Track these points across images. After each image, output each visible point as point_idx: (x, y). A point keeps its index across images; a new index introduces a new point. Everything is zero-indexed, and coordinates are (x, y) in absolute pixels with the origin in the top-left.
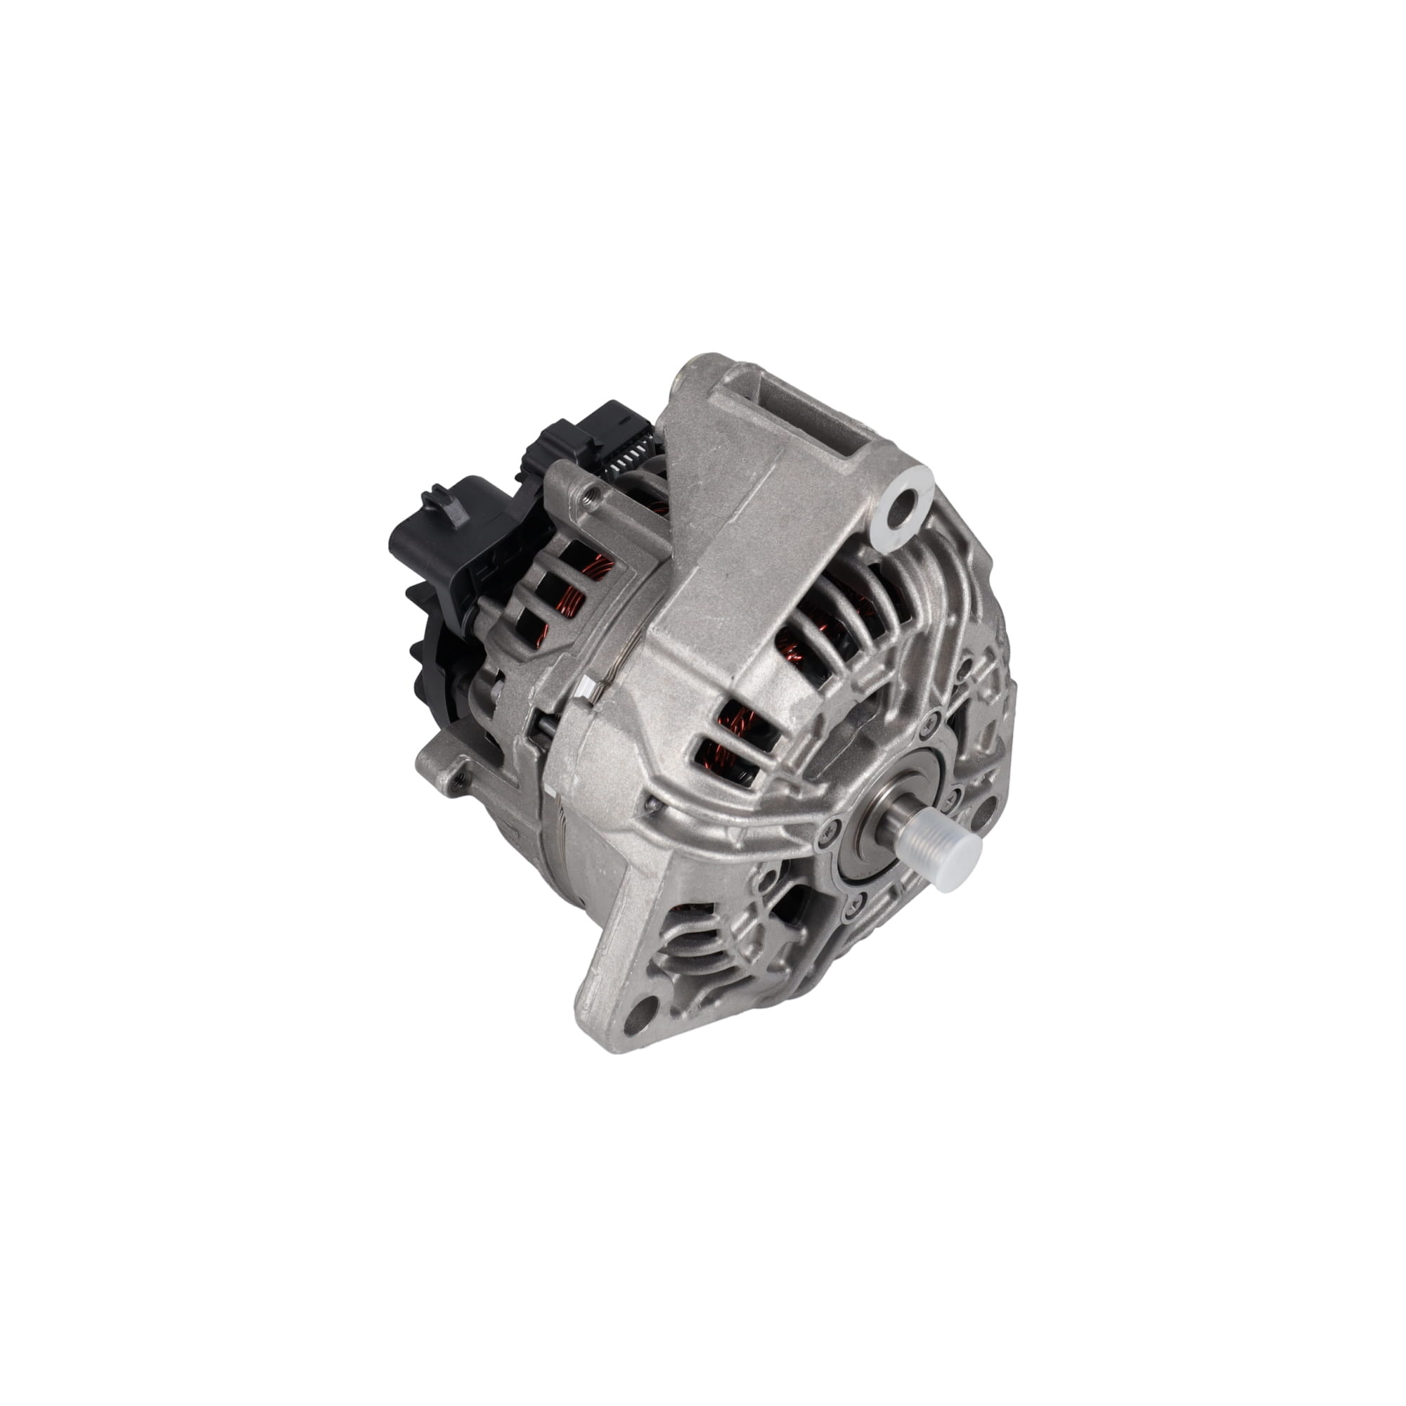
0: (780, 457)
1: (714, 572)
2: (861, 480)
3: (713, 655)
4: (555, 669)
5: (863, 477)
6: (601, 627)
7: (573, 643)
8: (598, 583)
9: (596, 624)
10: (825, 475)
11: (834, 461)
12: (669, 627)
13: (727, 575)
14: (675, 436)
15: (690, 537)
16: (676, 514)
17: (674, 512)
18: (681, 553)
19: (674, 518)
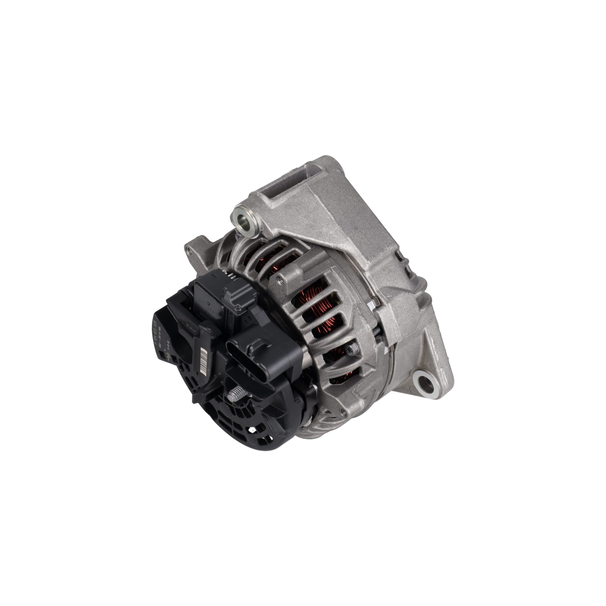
0: (313, 191)
1: (353, 232)
3: (386, 245)
4: (363, 314)
7: (354, 303)
8: (330, 285)
12: (370, 256)
14: (284, 226)
15: (334, 236)
16: (320, 239)
17: (318, 239)
18: (339, 242)
19: (321, 240)
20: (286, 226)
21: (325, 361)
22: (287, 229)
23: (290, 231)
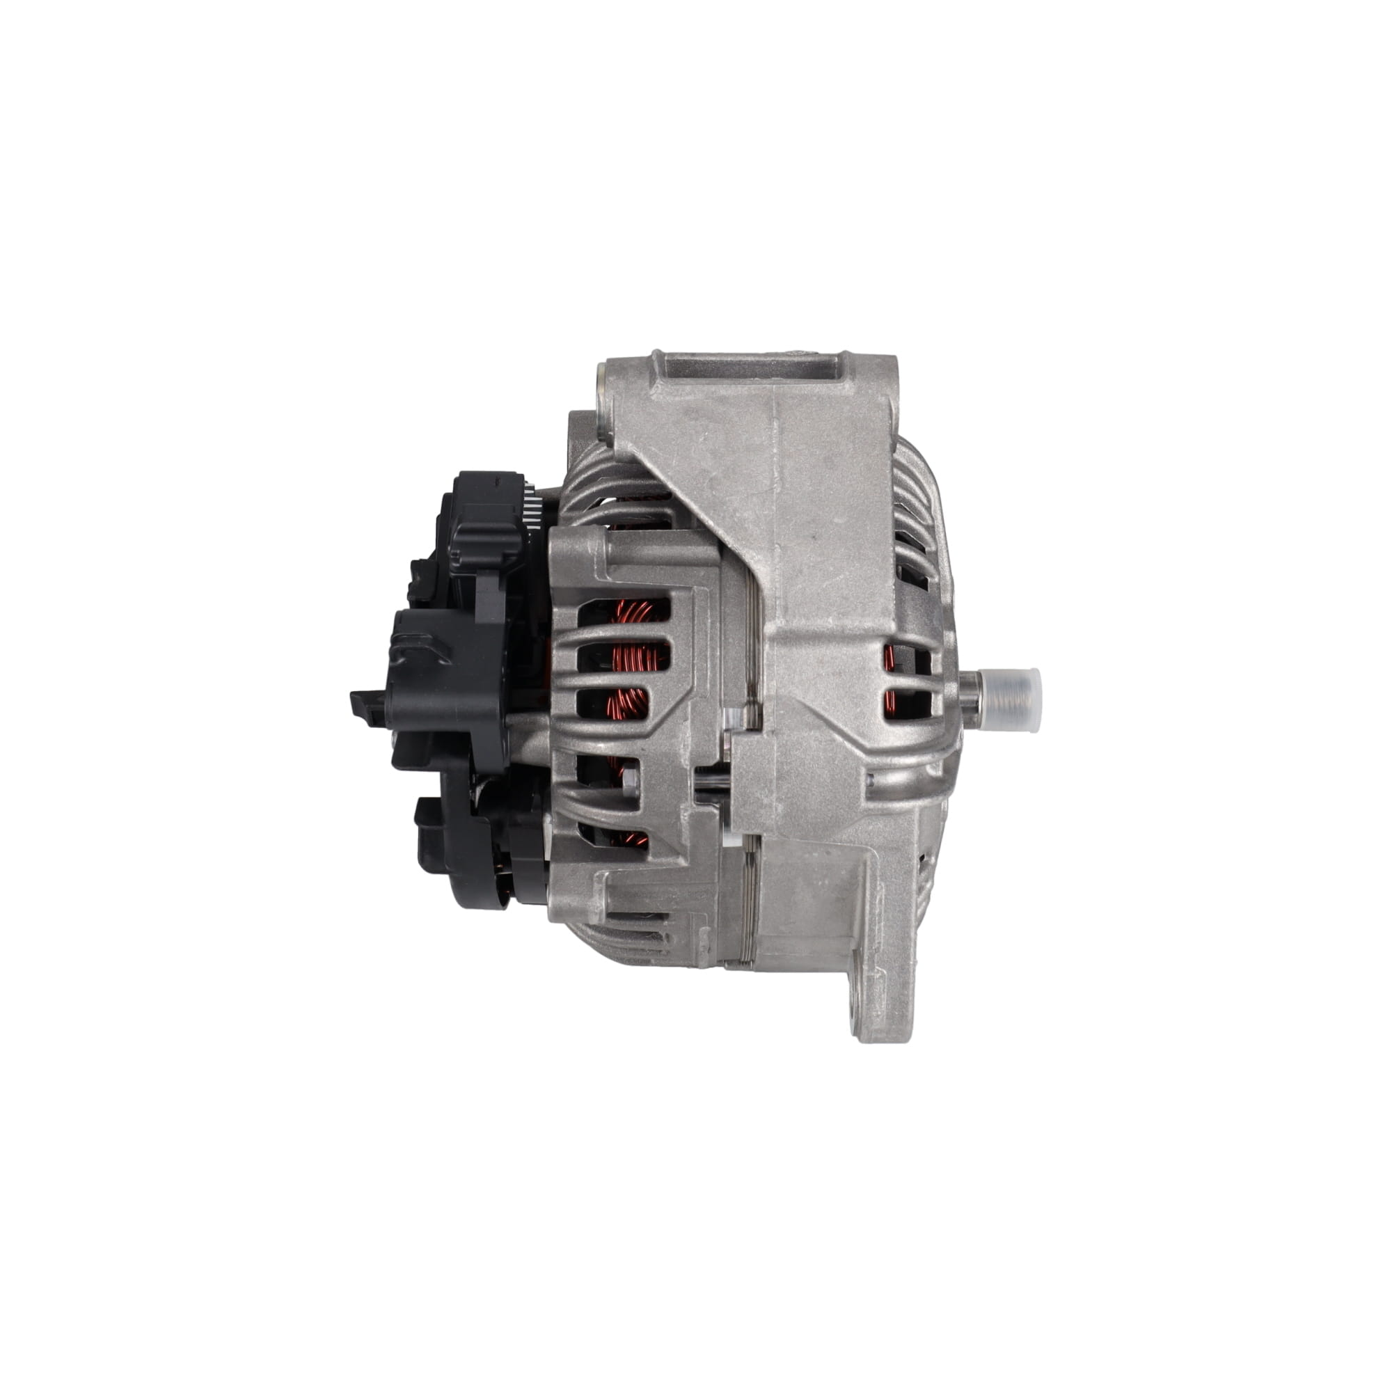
0: (778, 411)
1: (799, 541)
2: (870, 391)
3: (859, 611)
4: (693, 721)
5: (870, 389)
6: (713, 656)
7: (692, 688)
8: (671, 621)
9: (706, 656)
10: (833, 404)
11: (832, 388)
12: (796, 611)
13: (814, 537)
14: (650, 447)
15: (746, 526)
16: (711, 514)
17: (707, 514)
18: (748, 544)
19: (712, 519)
20: (653, 449)
21: (578, 776)
22: (652, 458)
23: (655, 463)
